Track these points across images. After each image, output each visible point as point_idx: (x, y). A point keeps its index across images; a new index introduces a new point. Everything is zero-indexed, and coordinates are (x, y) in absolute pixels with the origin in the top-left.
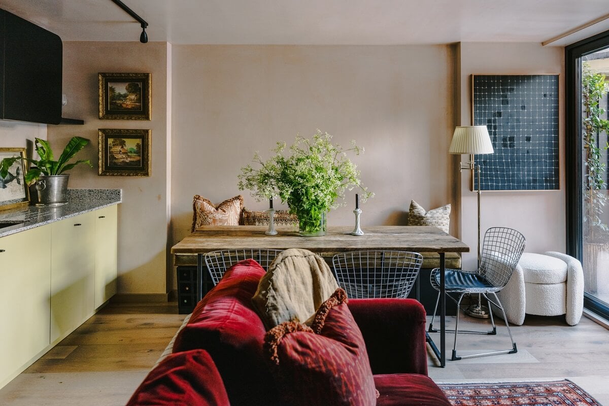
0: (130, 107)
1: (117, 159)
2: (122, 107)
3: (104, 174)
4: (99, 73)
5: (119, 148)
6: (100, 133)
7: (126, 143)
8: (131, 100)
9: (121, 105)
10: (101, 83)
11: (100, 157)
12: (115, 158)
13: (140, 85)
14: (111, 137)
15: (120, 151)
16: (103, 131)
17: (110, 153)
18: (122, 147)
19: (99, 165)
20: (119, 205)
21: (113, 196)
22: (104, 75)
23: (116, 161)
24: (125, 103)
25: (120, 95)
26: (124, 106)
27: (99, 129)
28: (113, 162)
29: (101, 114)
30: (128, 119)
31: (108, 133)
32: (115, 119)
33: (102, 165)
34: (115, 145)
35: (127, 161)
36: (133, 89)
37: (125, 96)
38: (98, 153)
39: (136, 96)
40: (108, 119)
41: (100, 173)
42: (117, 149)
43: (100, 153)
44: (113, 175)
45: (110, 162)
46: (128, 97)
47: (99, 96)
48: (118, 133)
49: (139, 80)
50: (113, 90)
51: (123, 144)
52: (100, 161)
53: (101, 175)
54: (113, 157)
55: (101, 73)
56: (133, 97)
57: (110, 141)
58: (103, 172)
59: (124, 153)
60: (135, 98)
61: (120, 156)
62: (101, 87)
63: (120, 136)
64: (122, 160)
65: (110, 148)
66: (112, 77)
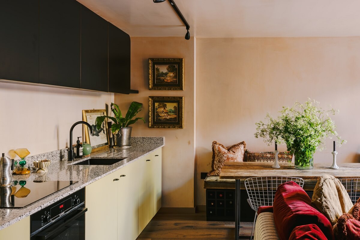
0: (169, 81)
1: (161, 117)
2: (164, 81)
3: (153, 127)
4: (149, 59)
5: (162, 109)
6: (150, 99)
7: (167, 106)
8: (170, 77)
9: (163, 80)
10: (150, 65)
11: (150, 115)
12: (160, 116)
13: (176, 66)
14: (157, 102)
15: (163, 111)
16: (152, 97)
17: (156, 112)
18: (164, 109)
19: (149, 120)
20: (162, 148)
21: (159, 142)
22: (152, 60)
23: (160, 118)
24: (166, 78)
25: (163, 73)
26: (165, 80)
27: (149, 97)
28: (158, 118)
29: (150, 86)
30: (168, 90)
31: (155, 99)
32: (160, 89)
33: (151, 121)
34: (160, 107)
35: (167, 118)
36: (171, 69)
37: (166, 74)
38: (149, 113)
39: (174, 74)
40: (155, 89)
41: (150, 126)
42: (161, 110)
43: (150, 113)
44: (159, 127)
45: (157, 119)
46: (168, 75)
47: (149, 74)
48: (162, 99)
49: (176, 63)
50: (158, 70)
51: (165, 106)
52: (150, 118)
53: (151, 127)
54: (158, 116)
55: (151, 59)
56: (171, 74)
57: (156, 104)
58: (152, 125)
59: (166, 113)
60: (173, 75)
61: (163, 115)
62: (150, 68)
63: (163, 101)
64: (164, 117)
65: (157, 109)
66: (158, 61)
